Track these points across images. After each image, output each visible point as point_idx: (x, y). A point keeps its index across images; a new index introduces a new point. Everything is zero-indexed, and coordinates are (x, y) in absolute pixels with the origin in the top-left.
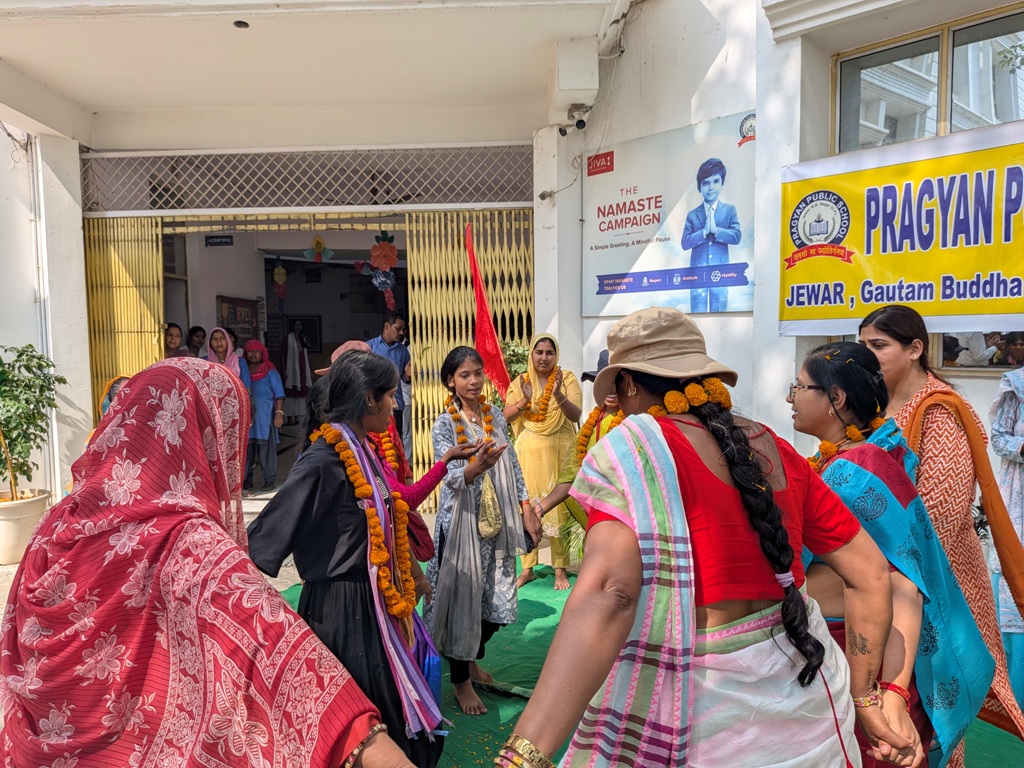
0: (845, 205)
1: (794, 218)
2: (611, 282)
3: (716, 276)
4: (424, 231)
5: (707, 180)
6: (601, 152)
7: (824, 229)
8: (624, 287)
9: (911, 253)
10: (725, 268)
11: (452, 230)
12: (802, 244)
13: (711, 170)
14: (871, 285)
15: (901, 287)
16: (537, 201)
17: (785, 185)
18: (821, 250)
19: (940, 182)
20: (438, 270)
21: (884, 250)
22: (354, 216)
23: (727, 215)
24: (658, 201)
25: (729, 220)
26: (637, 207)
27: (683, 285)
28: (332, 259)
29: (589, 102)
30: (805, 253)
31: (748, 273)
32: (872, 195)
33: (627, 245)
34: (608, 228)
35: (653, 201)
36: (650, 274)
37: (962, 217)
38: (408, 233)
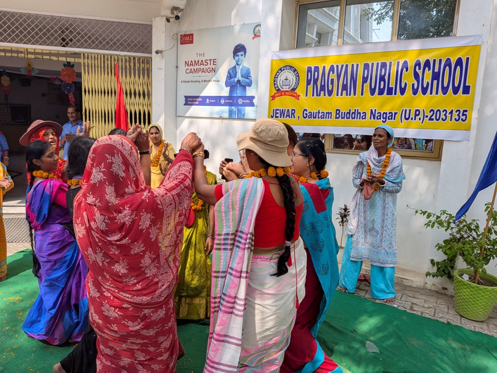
0: (298, 73)
1: (276, 77)
2: (191, 99)
3: (240, 101)
4: (92, 64)
5: (238, 54)
6: (187, 33)
7: (288, 84)
8: (197, 103)
9: (324, 98)
10: (244, 98)
11: (108, 65)
12: (278, 90)
13: (239, 49)
14: (307, 111)
15: (319, 112)
16: (154, 54)
17: (272, 60)
18: (287, 93)
19: (337, 66)
20: (99, 85)
21: (313, 96)
22: (51, 52)
23: (246, 73)
24: (214, 61)
25: (247, 75)
26: (204, 63)
27: (225, 104)
28: (37, 74)
29: (182, 7)
30: (279, 94)
31: (255, 101)
32: (309, 70)
33: (199, 82)
34: (190, 72)
35: (212, 61)
36: (210, 98)
37: (345, 83)
38: (82, 64)
